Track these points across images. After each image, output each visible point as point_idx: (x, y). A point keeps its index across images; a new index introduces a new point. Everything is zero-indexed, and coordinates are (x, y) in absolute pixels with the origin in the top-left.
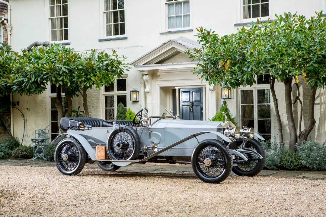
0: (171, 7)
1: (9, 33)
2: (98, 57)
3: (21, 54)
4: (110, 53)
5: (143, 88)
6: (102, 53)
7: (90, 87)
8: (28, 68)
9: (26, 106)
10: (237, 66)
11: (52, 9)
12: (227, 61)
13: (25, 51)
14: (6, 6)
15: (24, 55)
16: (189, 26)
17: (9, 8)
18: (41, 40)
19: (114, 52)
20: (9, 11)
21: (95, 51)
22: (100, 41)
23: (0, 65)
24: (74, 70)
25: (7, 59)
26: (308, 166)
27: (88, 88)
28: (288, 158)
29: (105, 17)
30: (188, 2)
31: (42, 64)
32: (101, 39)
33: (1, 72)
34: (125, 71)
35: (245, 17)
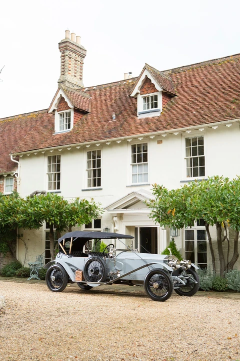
0: (135, 167)
1: (18, 183)
2: (81, 203)
3: (25, 199)
4: (89, 200)
5: (113, 226)
6: (84, 200)
7: (74, 225)
8: (29, 210)
9: (28, 237)
10: (181, 213)
11: (49, 167)
12: (173, 209)
13: (28, 198)
14: (17, 164)
15: (28, 201)
16: (147, 181)
17: (19, 165)
18: (40, 190)
19: (92, 199)
20: (19, 167)
21: (78, 198)
22: (83, 190)
23: (10, 207)
24: (62, 212)
25: (16, 203)
26: (233, 288)
27: (72, 226)
28: (218, 282)
29: (86, 173)
30: (147, 164)
31: (40, 208)
32: (84, 189)
33: (11, 212)
34: (100, 213)
35: (188, 176)
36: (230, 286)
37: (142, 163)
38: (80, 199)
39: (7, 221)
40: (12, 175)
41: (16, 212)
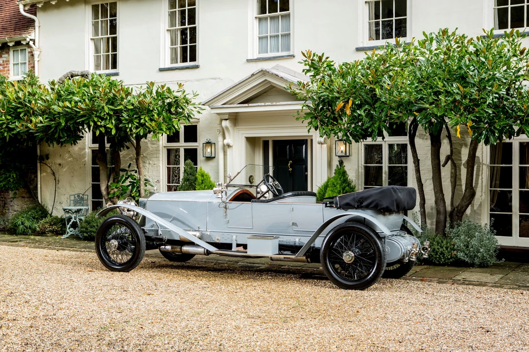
0: (264, 23)
1: (36, 59)
2: (157, 92)
3: (48, 87)
4: (174, 88)
5: (220, 139)
6: (163, 87)
7: (145, 136)
8: (55, 107)
9: (59, 161)
10: (364, 108)
11: (95, 25)
12: (347, 102)
13: (53, 84)
14: (33, 21)
15: (53, 89)
16: (288, 49)
17: (37, 24)
18: (78, 70)
19: (180, 85)
20: (37, 28)
21: (152, 84)
22: (161, 70)
23: (20, 103)
24: (121, 110)
25: (30, 94)
26: (467, 260)
27: (142, 137)
28: (436, 247)
29: (168, 37)
30: (289, 15)
31: (76, 102)
32: (162, 67)
33: (20, 113)
34: (195, 113)
35: (371, 38)
36: (460, 255)
37: (279, 13)
38: (156, 85)
39: (13, 129)
40: (24, 43)
41: (31, 111)
